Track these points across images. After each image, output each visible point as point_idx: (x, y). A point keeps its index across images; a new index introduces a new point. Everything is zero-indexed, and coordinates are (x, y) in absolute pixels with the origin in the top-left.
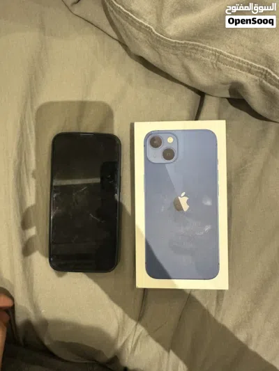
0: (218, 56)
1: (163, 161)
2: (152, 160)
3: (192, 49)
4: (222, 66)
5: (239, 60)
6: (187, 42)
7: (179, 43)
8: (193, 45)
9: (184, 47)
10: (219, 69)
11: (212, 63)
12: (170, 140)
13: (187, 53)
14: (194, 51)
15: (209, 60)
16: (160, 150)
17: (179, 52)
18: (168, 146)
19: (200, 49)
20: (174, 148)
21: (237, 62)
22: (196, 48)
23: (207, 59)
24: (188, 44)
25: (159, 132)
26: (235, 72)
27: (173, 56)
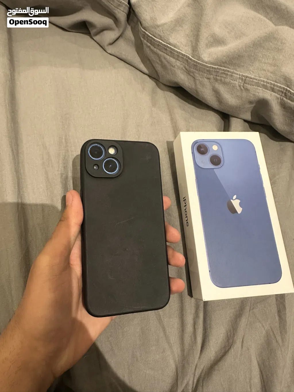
0: (245, 80)
1: (211, 166)
2: (201, 165)
3: (222, 73)
4: (249, 87)
5: (264, 81)
6: (219, 67)
7: (213, 67)
8: (224, 70)
9: (216, 71)
10: (247, 90)
11: (240, 86)
12: (215, 148)
13: (218, 77)
14: (224, 76)
15: (237, 83)
16: (208, 156)
17: (212, 76)
18: (215, 153)
19: (229, 73)
20: (220, 155)
21: (262, 83)
22: (226, 72)
23: (235, 82)
24: (220, 69)
25: (204, 140)
26: (261, 91)
27: (206, 80)
